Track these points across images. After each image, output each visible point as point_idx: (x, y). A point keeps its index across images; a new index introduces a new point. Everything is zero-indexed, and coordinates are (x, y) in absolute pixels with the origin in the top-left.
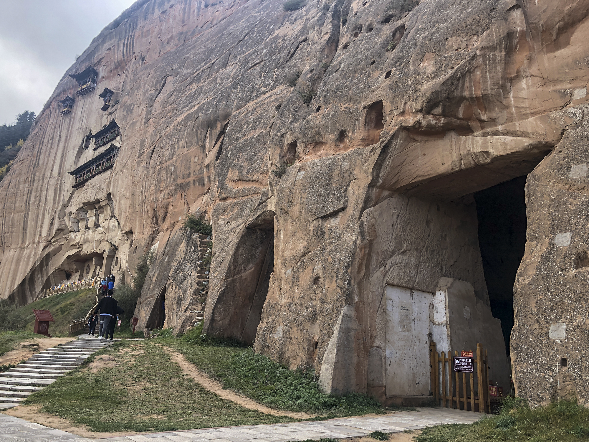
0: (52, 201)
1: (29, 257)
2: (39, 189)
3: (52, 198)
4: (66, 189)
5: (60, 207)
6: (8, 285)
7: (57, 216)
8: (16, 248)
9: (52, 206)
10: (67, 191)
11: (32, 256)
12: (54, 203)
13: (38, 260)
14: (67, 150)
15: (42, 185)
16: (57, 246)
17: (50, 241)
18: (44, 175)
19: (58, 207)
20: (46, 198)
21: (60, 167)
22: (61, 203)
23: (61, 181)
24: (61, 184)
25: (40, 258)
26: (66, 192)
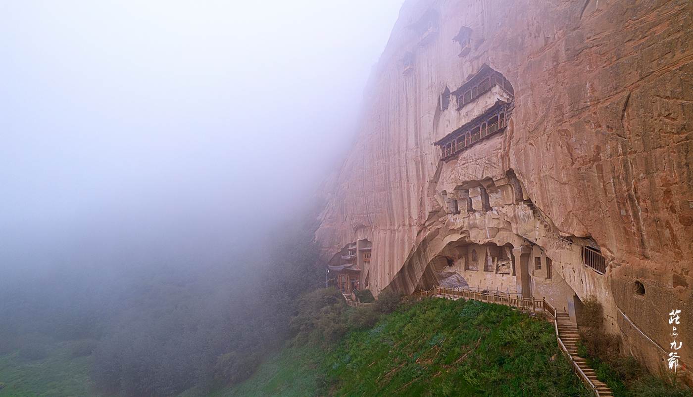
0: (415, 177)
1: (403, 240)
2: (397, 165)
3: (415, 173)
4: (429, 162)
5: (427, 184)
6: (387, 271)
7: (426, 195)
8: (385, 230)
9: (416, 183)
10: (432, 164)
11: (406, 241)
12: (419, 180)
13: (414, 246)
14: (419, 115)
15: (399, 160)
16: (433, 230)
17: (424, 225)
18: (399, 147)
19: (424, 184)
20: (407, 175)
21: (416, 136)
22: (427, 179)
23: (421, 152)
24: (421, 156)
25: (417, 244)
26: (430, 165)
